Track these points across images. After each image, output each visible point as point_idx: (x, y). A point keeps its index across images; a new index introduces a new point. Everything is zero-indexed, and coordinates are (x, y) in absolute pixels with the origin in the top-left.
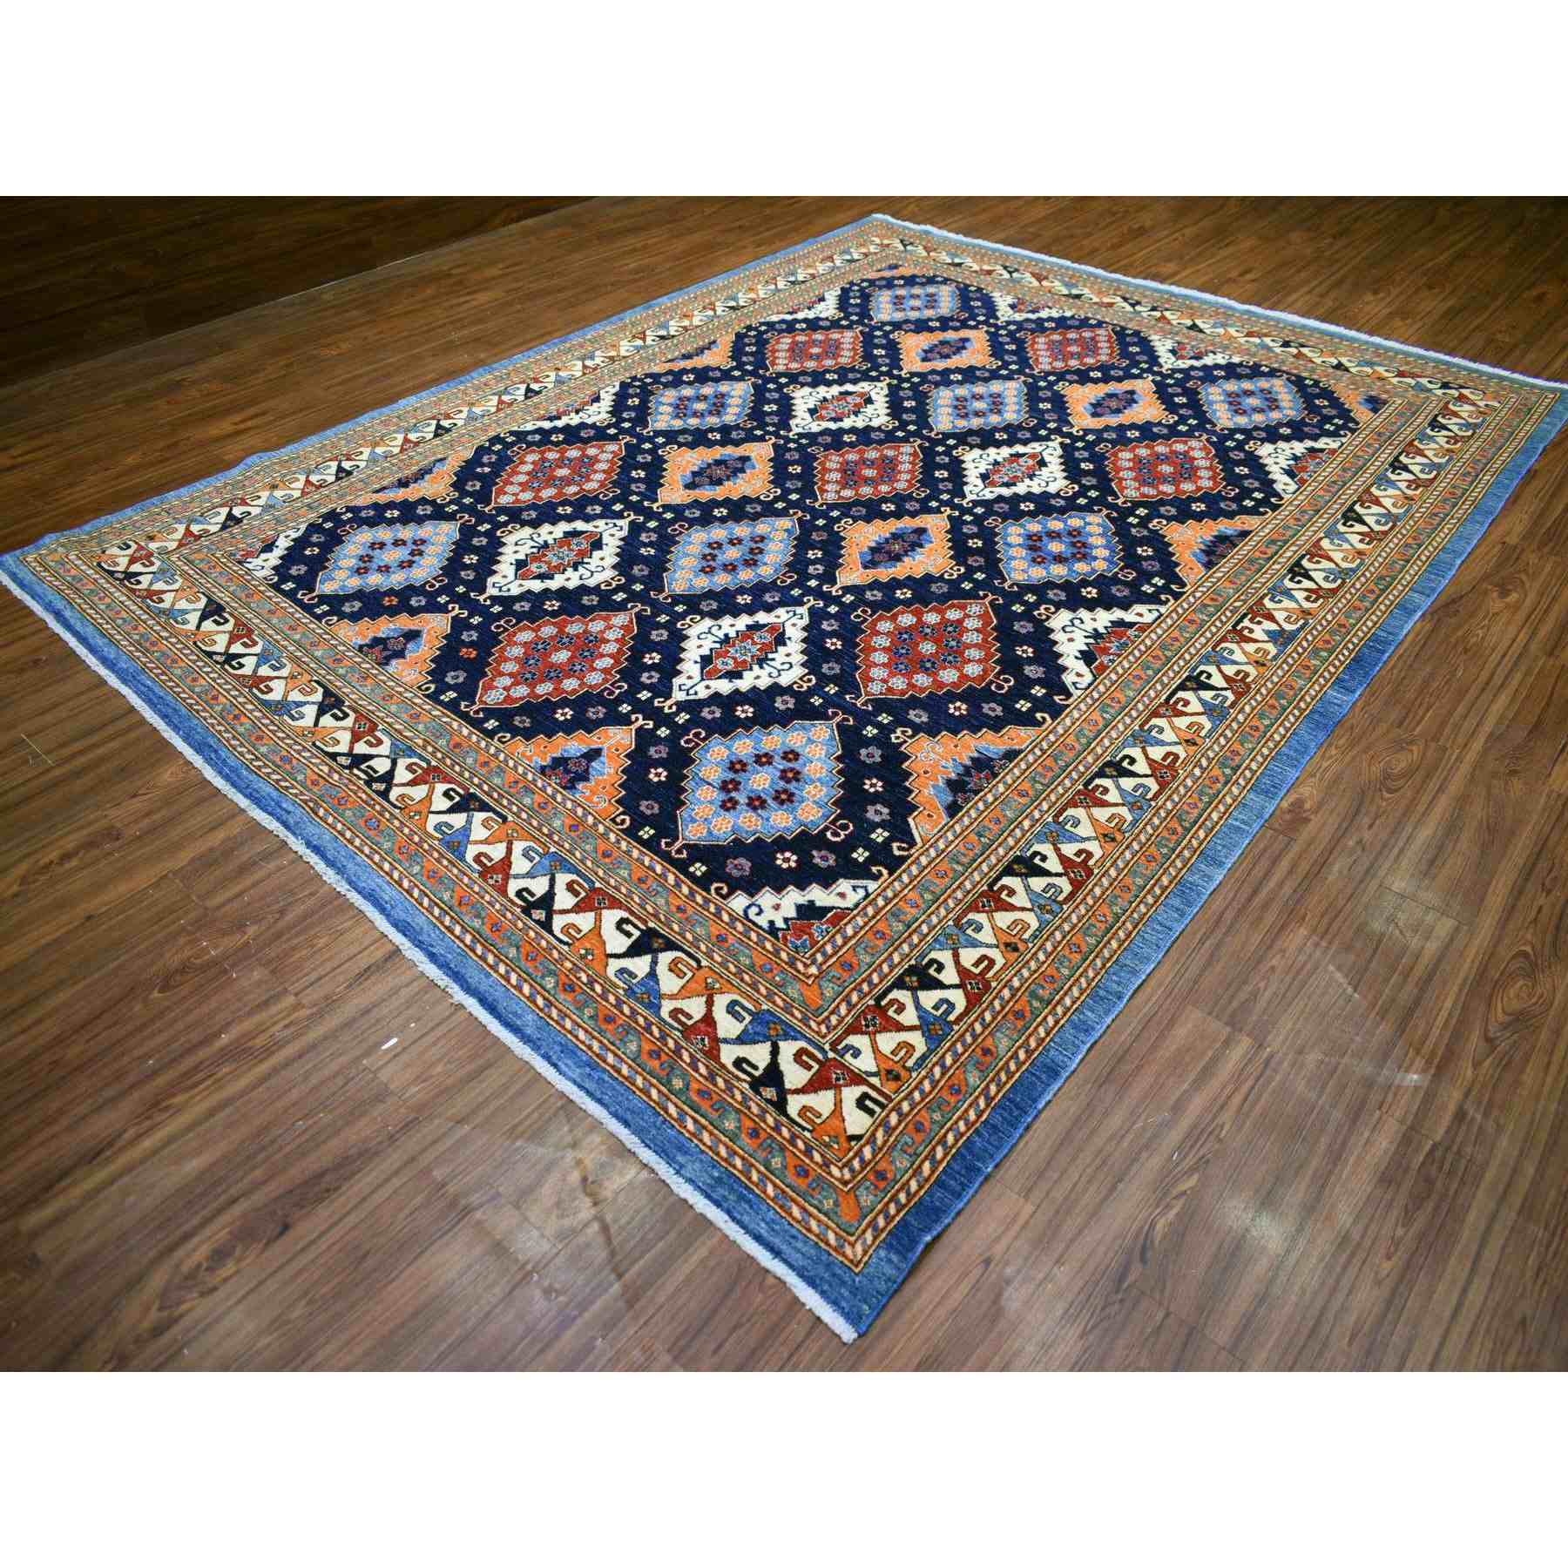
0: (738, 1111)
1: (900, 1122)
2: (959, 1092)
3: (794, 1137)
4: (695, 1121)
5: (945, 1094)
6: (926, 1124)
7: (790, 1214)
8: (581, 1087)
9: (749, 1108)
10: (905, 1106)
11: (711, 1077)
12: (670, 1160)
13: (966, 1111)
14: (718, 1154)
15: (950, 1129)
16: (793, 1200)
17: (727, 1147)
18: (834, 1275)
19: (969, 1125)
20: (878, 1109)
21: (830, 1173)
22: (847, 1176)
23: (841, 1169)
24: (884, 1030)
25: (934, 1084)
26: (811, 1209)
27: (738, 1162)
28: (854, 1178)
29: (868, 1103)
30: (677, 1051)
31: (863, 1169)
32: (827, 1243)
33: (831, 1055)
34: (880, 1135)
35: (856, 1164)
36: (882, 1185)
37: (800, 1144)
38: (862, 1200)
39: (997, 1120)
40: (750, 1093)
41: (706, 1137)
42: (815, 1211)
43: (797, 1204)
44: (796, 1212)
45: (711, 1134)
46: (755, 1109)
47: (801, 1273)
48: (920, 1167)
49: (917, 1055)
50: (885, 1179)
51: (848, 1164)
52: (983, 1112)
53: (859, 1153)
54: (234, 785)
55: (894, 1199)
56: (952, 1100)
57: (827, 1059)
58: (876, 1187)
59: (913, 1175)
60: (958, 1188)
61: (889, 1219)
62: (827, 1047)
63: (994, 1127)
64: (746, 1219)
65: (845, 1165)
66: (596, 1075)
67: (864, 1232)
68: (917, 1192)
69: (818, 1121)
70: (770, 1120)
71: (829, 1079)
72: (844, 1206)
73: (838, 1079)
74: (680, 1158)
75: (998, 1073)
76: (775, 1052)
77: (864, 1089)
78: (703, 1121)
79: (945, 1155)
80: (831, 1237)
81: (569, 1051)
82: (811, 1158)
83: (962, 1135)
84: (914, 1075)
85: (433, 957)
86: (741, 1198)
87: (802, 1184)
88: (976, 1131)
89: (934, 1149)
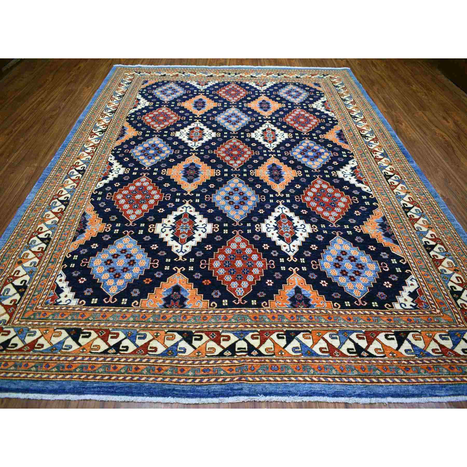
8: (450, 395)
54: (201, 397)
81: (432, 387)
85: (360, 396)
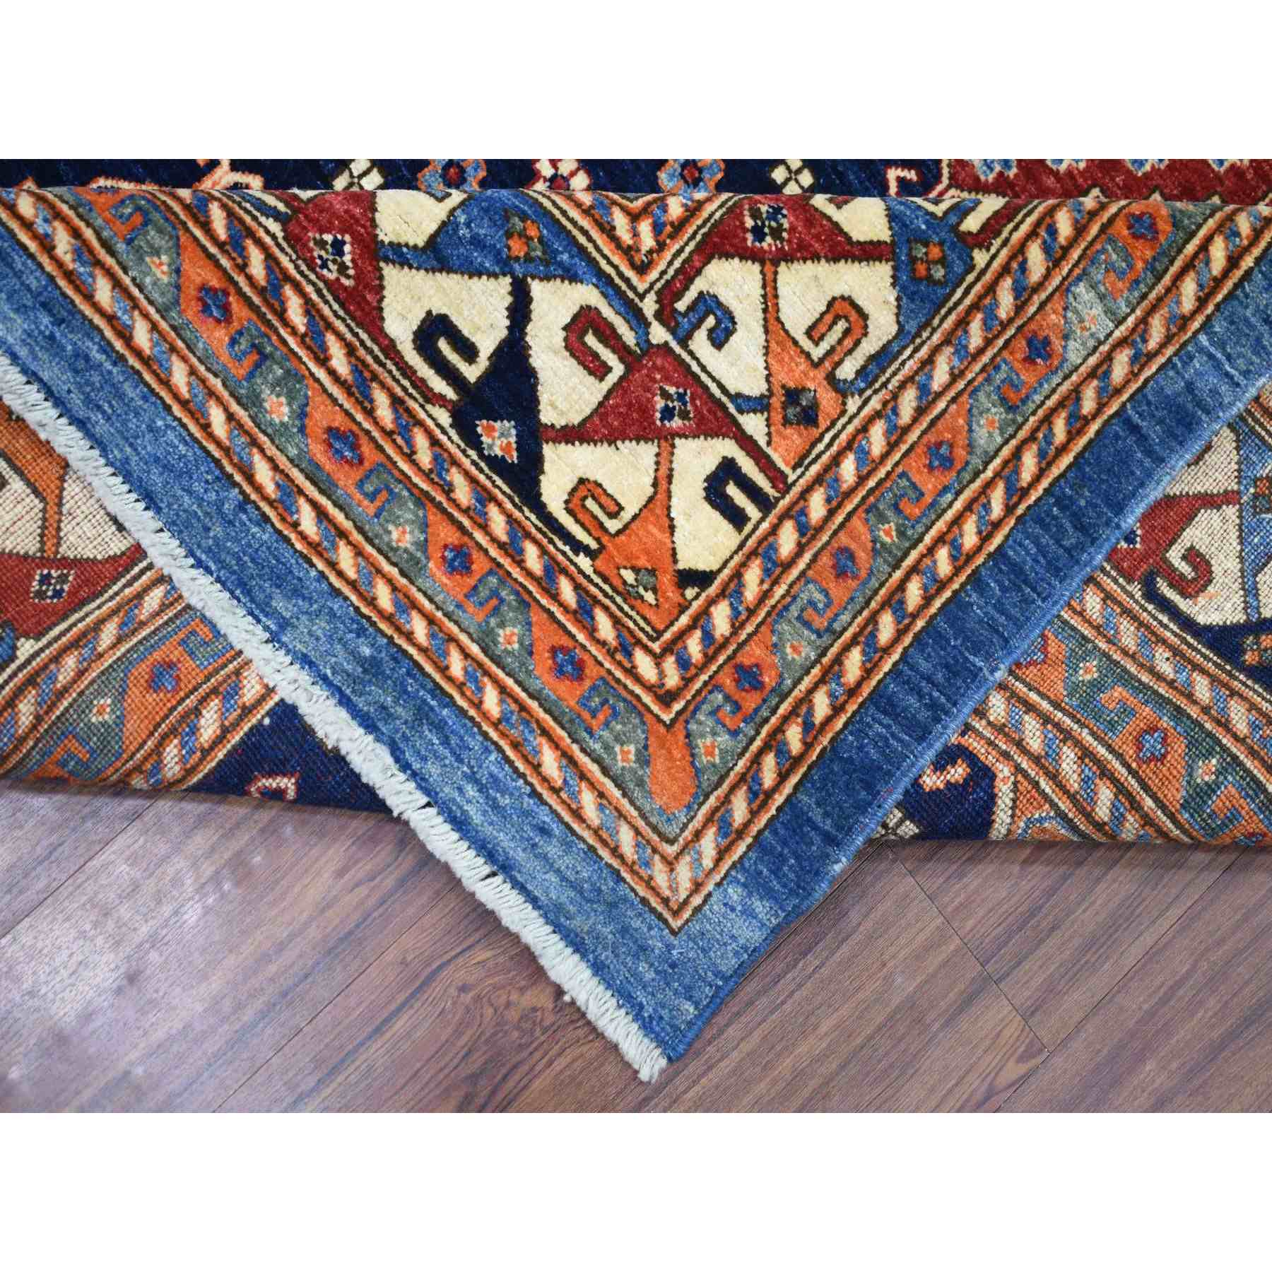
0: (422, 499)
1: (801, 549)
2: (947, 463)
3: (553, 569)
4: (321, 514)
5: (916, 468)
6: (862, 555)
7: (537, 767)
9: (448, 489)
10: (817, 507)
11: (359, 387)
12: (258, 609)
13: (958, 521)
14: (372, 602)
15: (914, 569)
16: (545, 732)
17: (395, 589)
18: (625, 931)
19: (960, 560)
20: (753, 512)
21: (632, 672)
22: (673, 679)
23: (658, 659)
24: (802, 252)
25: (896, 435)
26: (583, 759)
27: (419, 628)
28: (687, 681)
29: (732, 490)
30: (272, 292)
31: (709, 659)
32: (615, 851)
33: (659, 334)
34: (753, 577)
35: (694, 646)
36: (750, 701)
37: (567, 593)
38: (702, 744)
39: (1024, 555)
40: (453, 442)
41: (345, 558)
42: (594, 768)
43: (556, 745)
44: (550, 761)
45: (359, 553)
46: (463, 494)
47: (554, 917)
48: (838, 660)
49: (869, 346)
50: (757, 685)
51: (675, 647)
52: (997, 525)
53: (702, 619)
55: (775, 742)
56: (929, 485)
57: (648, 348)
58: (737, 707)
59: (822, 681)
60: (924, 715)
61: (759, 798)
62: (649, 306)
63: (1017, 569)
64: (433, 770)
65: (668, 649)
66: (70, 340)
67: (698, 835)
68: (828, 720)
69: (613, 525)
70: (498, 524)
71: (645, 410)
72: (660, 764)
73: (668, 413)
74: (279, 604)
75: (1048, 420)
76: (520, 311)
77: (727, 448)
78: (339, 517)
79: (900, 634)
80: (626, 838)
82: (592, 631)
83: (942, 585)
84: (853, 404)
86: (423, 714)
87: (567, 694)
88: (975, 578)
89: (873, 619)
